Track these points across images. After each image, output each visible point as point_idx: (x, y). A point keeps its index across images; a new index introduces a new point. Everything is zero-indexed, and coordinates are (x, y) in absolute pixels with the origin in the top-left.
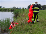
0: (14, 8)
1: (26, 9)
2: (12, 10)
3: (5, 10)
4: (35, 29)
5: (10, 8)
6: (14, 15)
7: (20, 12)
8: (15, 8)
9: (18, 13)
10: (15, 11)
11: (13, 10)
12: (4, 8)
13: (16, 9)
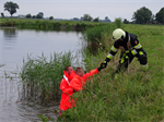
0: (87, 18)
1: (126, 22)
2: (78, 26)
3: (57, 26)
4: (159, 93)
5: (71, 21)
6: (86, 44)
7: (106, 35)
8: (90, 19)
9: (100, 38)
10: (90, 30)
11: (84, 26)
12: (51, 18)
13: (93, 24)
